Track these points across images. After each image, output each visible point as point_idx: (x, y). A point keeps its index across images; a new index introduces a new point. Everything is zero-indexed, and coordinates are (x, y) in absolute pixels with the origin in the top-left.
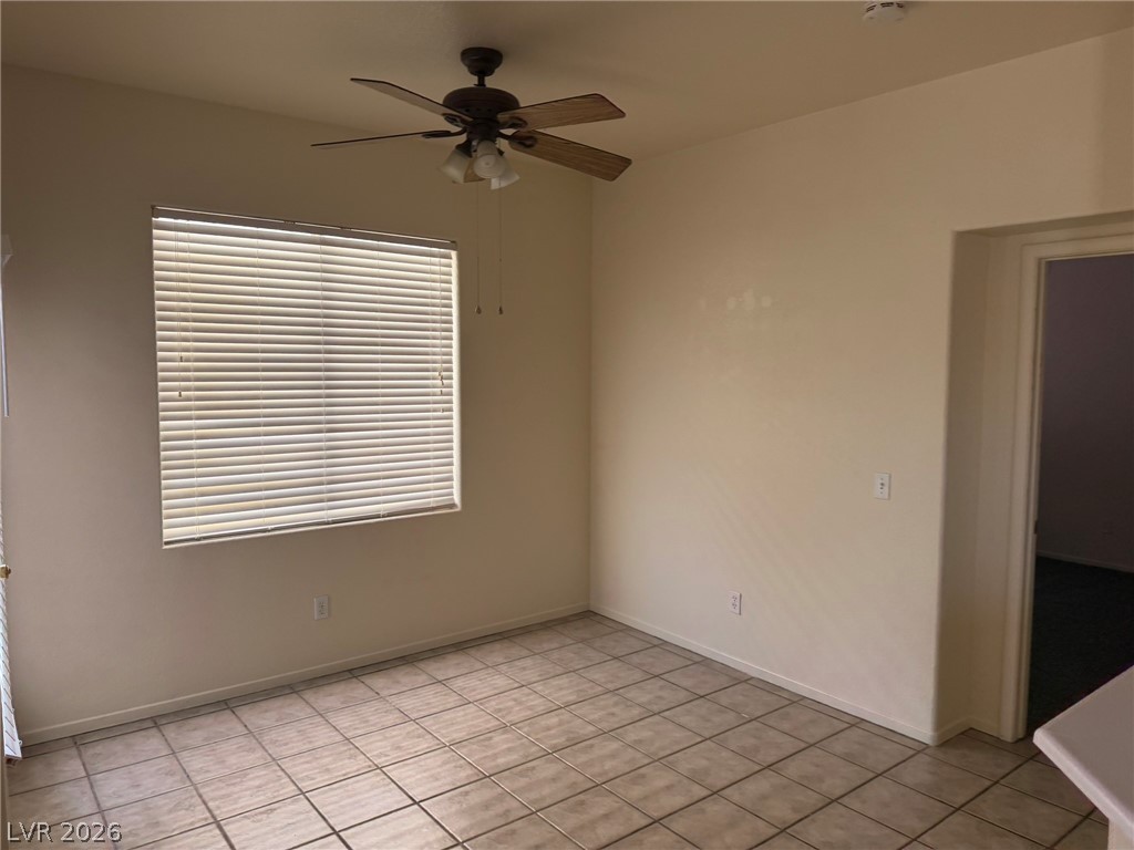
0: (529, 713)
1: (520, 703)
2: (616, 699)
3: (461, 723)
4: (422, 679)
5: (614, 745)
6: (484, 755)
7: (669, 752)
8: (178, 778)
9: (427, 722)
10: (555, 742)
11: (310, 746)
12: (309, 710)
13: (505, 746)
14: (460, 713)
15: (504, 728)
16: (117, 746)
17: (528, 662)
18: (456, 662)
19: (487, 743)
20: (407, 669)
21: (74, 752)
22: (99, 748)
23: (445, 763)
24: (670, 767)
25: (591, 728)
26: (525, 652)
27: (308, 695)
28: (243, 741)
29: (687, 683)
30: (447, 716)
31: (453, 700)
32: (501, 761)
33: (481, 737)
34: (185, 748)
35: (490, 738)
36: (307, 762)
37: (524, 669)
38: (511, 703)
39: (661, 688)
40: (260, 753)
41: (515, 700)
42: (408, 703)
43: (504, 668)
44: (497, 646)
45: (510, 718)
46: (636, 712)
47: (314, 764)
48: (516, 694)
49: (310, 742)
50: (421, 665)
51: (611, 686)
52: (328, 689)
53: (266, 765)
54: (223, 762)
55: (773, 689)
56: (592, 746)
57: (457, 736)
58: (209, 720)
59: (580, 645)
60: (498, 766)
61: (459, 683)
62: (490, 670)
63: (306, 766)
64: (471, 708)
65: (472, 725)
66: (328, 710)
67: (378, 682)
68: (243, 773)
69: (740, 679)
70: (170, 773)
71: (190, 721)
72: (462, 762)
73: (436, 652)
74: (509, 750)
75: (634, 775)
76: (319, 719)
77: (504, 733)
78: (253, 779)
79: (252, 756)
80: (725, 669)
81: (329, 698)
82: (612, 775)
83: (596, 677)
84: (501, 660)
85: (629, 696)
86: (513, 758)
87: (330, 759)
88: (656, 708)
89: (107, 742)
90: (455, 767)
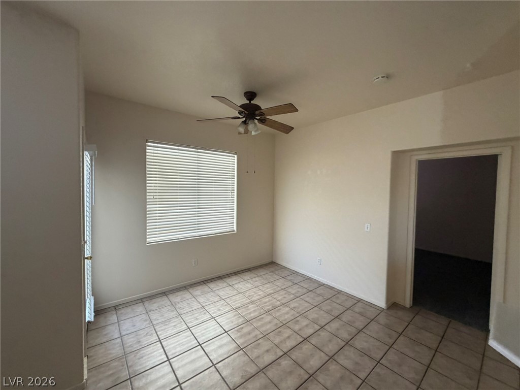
0: (259, 297)
1: (256, 293)
2: (285, 292)
3: (239, 300)
4: (225, 284)
5: (287, 309)
6: (246, 313)
7: (305, 311)
8: (148, 322)
9: (228, 300)
10: (268, 308)
11: (191, 309)
12: (191, 296)
13: (253, 309)
14: (237, 297)
15: (252, 302)
16: (129, 310)
17: (257, 279)
18: (235, 278)
19: (247, 308)
20: (220, 281)
21: (114, 312)
22: (123, 311)
23: (235, 316)
24: (306, 317)
25: (279, 303)
26: (255, 276)
27: (191, 290)
28: (169, 308)
29: (306, 286)
30: (234, 298)
31: (235, 292)
32: (252, 315)
33: (245, 306)
34: (151, 311)
35: (248, 306)
36: (190, 316)
37: (256, 281)
38: (253, 293)
39: (298, 288)
40: (175, 312)
41: (254, 292)
42: (221, 293)
43: (250, 281)
44: (247, 273)
45: (253, 299)
46: (292, 296)
47: (193, 317)
48: (254, 290)
49: (191, 308)
50: (225, 280)
51: (283, 287)
52: (197, 288)
53: (177, 317)
54: (163, 316)
55: (332, 288)
56: (280, 309)
57: (238, 305)
58: (159, 299)
59: (272, 273)
60: (251, 317)
61: (236, 286)
62: (246, 282)
63: (190, 317)
64: (241, 295)
65: (242, 301)
66: (197, 296)
67: (212, 285)
68: (169, 320)
69: (321, 285)
70: (146, 320)
71: (153, 300)
72: (240, 315)
73: (229, 275)
74: (255, 311)
75: (295, 320)
76: (194, 299)
77: (252, 304)
78: (172, 323)
79: (173, 313)
80: (316, 281)
81: (197, 291)
82: (288, 321)
83: (278, 284)
84: (249, 278)
85: (289, 291)
86: (256, 314)
87: (198, 314)
88: (298, 295)
89: (125, 309)
90: (238, 317)
